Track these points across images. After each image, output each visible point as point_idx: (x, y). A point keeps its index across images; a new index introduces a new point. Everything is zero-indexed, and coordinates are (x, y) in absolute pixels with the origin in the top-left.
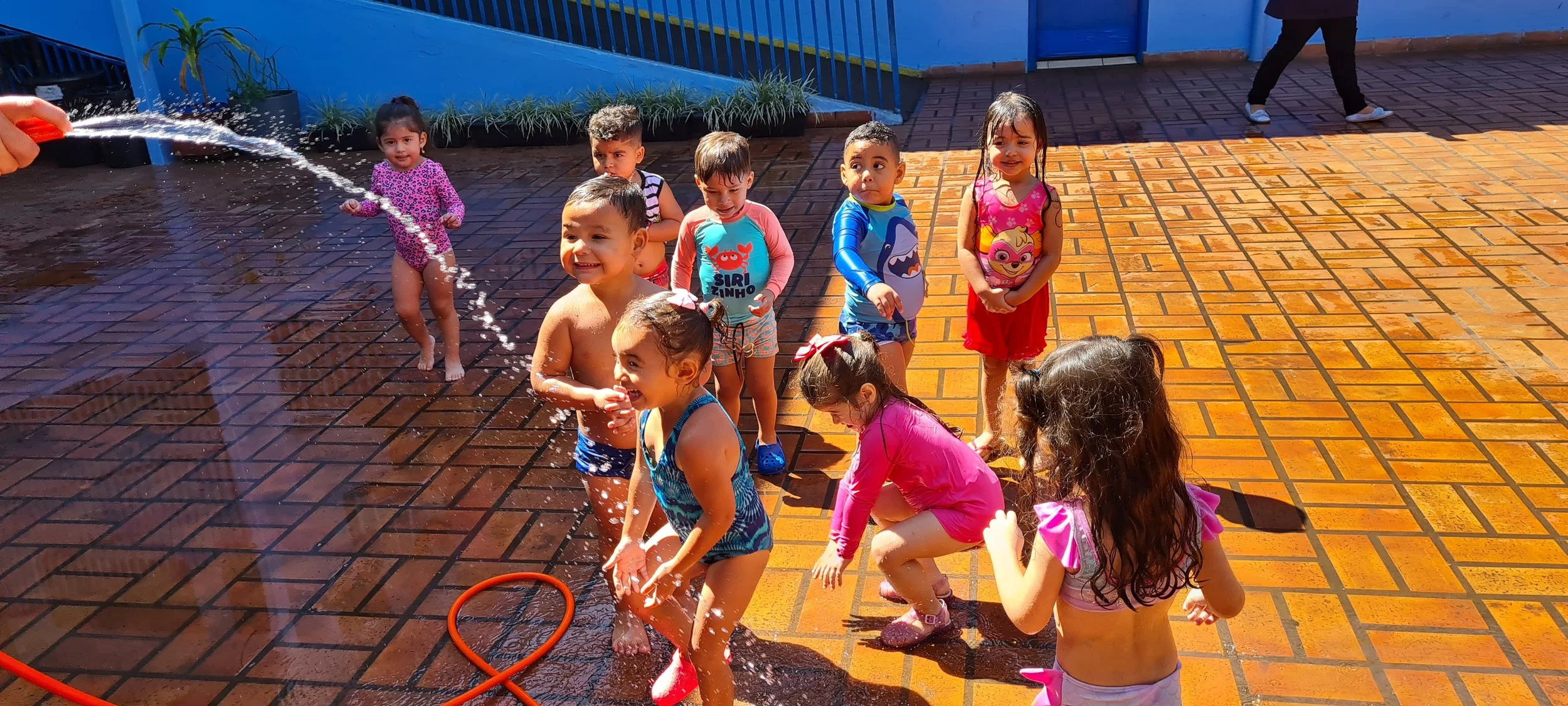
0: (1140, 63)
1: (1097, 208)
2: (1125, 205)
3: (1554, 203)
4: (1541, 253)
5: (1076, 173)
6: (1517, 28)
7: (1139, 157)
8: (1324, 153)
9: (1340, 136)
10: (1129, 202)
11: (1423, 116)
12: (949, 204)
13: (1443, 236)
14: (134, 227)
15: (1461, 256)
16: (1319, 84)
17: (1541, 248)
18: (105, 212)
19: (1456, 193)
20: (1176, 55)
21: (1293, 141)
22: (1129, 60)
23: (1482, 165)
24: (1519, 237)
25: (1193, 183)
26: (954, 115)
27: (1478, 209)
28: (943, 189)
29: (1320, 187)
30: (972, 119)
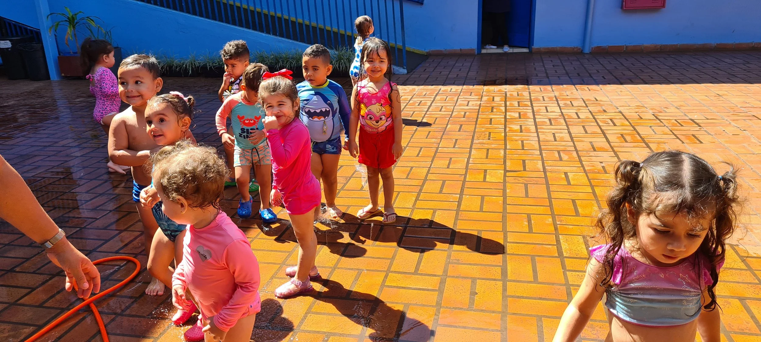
0: (531, 52)
1: (479, 112)
2: (492, 111)
3: (695, 117)
4: (678, 138)
5: (477, 97)
6: (713, 42)
7: (509, 91)
8: (597, 92)
9: (608, 86)
10: (495, 110)
11: (652, 78)
12: (411, 108)
13: (635, 129)
14: (28, 105)
15: (639, 138)
16: (610, 63)
17: (679, 136)
18: (18, 99)
19: (651, 111)
20: (548, 48)
21: (585, 87)
22: (525, 50)
23: (669, 100)
24: (671, 131)
25: (529, 104)
26: (433, 71)
27: (657, 118)
28: (411, 102)
29: (587, 107)
30: (440, 73)
